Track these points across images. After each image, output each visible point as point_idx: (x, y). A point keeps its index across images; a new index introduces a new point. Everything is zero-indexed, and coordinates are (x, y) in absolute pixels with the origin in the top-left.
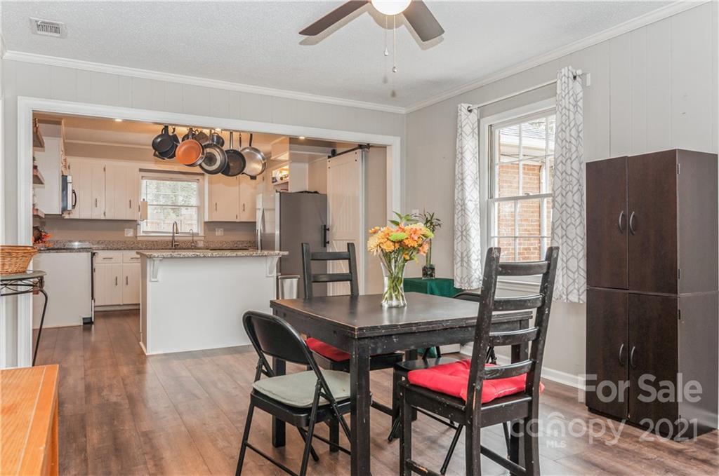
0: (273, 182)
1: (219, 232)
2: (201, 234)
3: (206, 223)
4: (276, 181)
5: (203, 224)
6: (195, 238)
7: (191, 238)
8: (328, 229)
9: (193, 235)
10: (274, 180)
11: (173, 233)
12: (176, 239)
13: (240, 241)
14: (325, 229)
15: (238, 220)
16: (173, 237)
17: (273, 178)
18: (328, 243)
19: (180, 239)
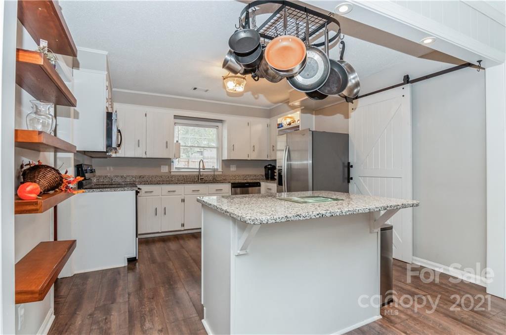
0: (278, 128)
1: (233, 169)
2: (220, 170)
3: (223, 160)
4: (282, 126)
5: (221, 161)
6: (216, 173)
7: (213, 173)
8: (352, 166)
9: (214, 170)
10: (280, 126)
11: (200, 169)
12: (201, 173)
13: (248, 175)
14: (349, 166)
15: (249, 159)
16: (200, 172)
17: (279, 125)
18: (352, 179)
19: (204, 173)
